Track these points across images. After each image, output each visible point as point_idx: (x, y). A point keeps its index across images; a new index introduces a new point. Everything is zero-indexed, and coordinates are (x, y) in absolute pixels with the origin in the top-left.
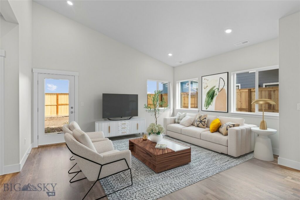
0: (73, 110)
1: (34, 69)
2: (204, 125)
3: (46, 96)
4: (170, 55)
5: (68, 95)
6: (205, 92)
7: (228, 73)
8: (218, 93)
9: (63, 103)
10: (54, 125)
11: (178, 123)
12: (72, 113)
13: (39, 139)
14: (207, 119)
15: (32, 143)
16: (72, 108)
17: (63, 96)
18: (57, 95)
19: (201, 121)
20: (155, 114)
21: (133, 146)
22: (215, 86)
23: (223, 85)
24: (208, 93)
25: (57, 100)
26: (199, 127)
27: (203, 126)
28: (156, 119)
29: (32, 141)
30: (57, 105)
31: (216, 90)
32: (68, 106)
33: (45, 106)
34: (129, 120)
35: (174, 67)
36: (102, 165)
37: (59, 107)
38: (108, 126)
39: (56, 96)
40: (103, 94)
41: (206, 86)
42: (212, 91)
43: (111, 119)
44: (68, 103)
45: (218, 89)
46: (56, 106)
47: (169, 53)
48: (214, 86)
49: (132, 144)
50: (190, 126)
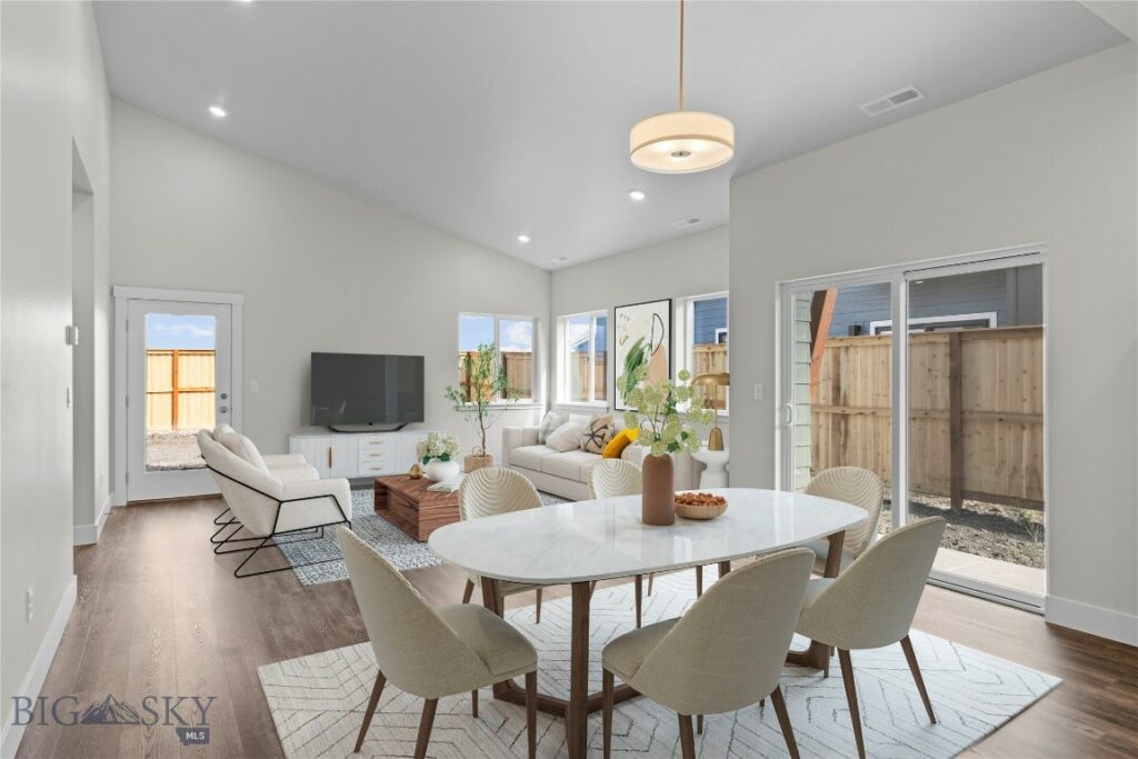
0: (226, 403)
1: (116, 288)
2: (600, 447)
3: (149, 357)
4: (524, 239)
5: (213, 357)
6: (622, 352)
7: (670, 301)
8: (649, 358)
9: (194, 384)
10: (167, 460)
11: (544, 443)
12: (224, 411)
13: (129, 484)
14: (611, 428)
15: (110, 492)
16: (224, 396)
17: (194, 360)
18: (174, 355)
19: (593, 436)
20: (481, 418)
21: (385, 494)
22: (643, 339)
23: (659, 336)
24: (629, 357)
25: (175, 373)
26: (587, 451)
27: (596, 449)
28: (481, 431)
29: (112, 489)
30: (172, 393)
31: (646, 350)
32: (213, 394)
33: (149, 396)
34: (394, 434)
35: (550, 273)
36: (281, 502)
37: (182, 398)
38: (328, 448)
39: (170, 358)
40: (314, 355)
41: (624, 334)
42: (637, 352)
43: (336, 428)
44: (212, 384)
45: (651, 346)
46: (170, 396)
47: (519, 235)
48: (640, 337)
49: (381, 490)
50: (571, 450)
